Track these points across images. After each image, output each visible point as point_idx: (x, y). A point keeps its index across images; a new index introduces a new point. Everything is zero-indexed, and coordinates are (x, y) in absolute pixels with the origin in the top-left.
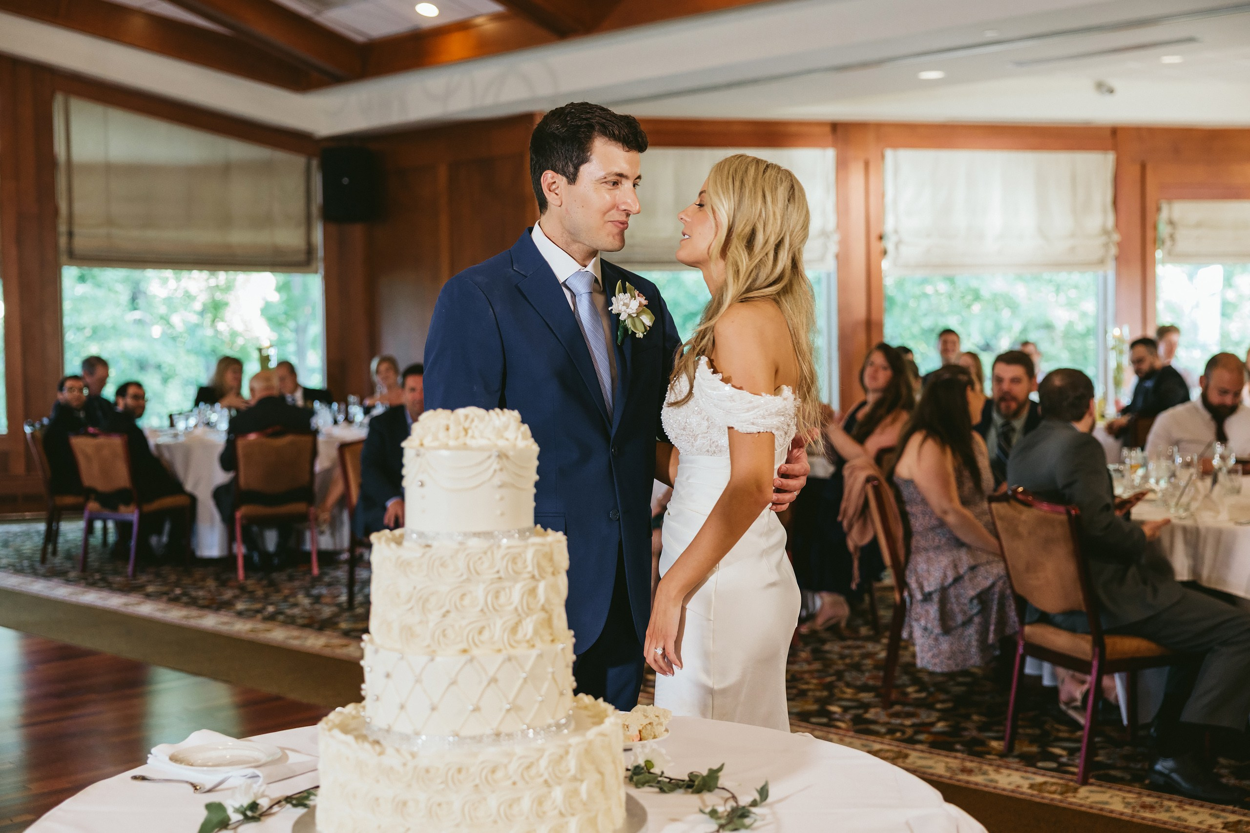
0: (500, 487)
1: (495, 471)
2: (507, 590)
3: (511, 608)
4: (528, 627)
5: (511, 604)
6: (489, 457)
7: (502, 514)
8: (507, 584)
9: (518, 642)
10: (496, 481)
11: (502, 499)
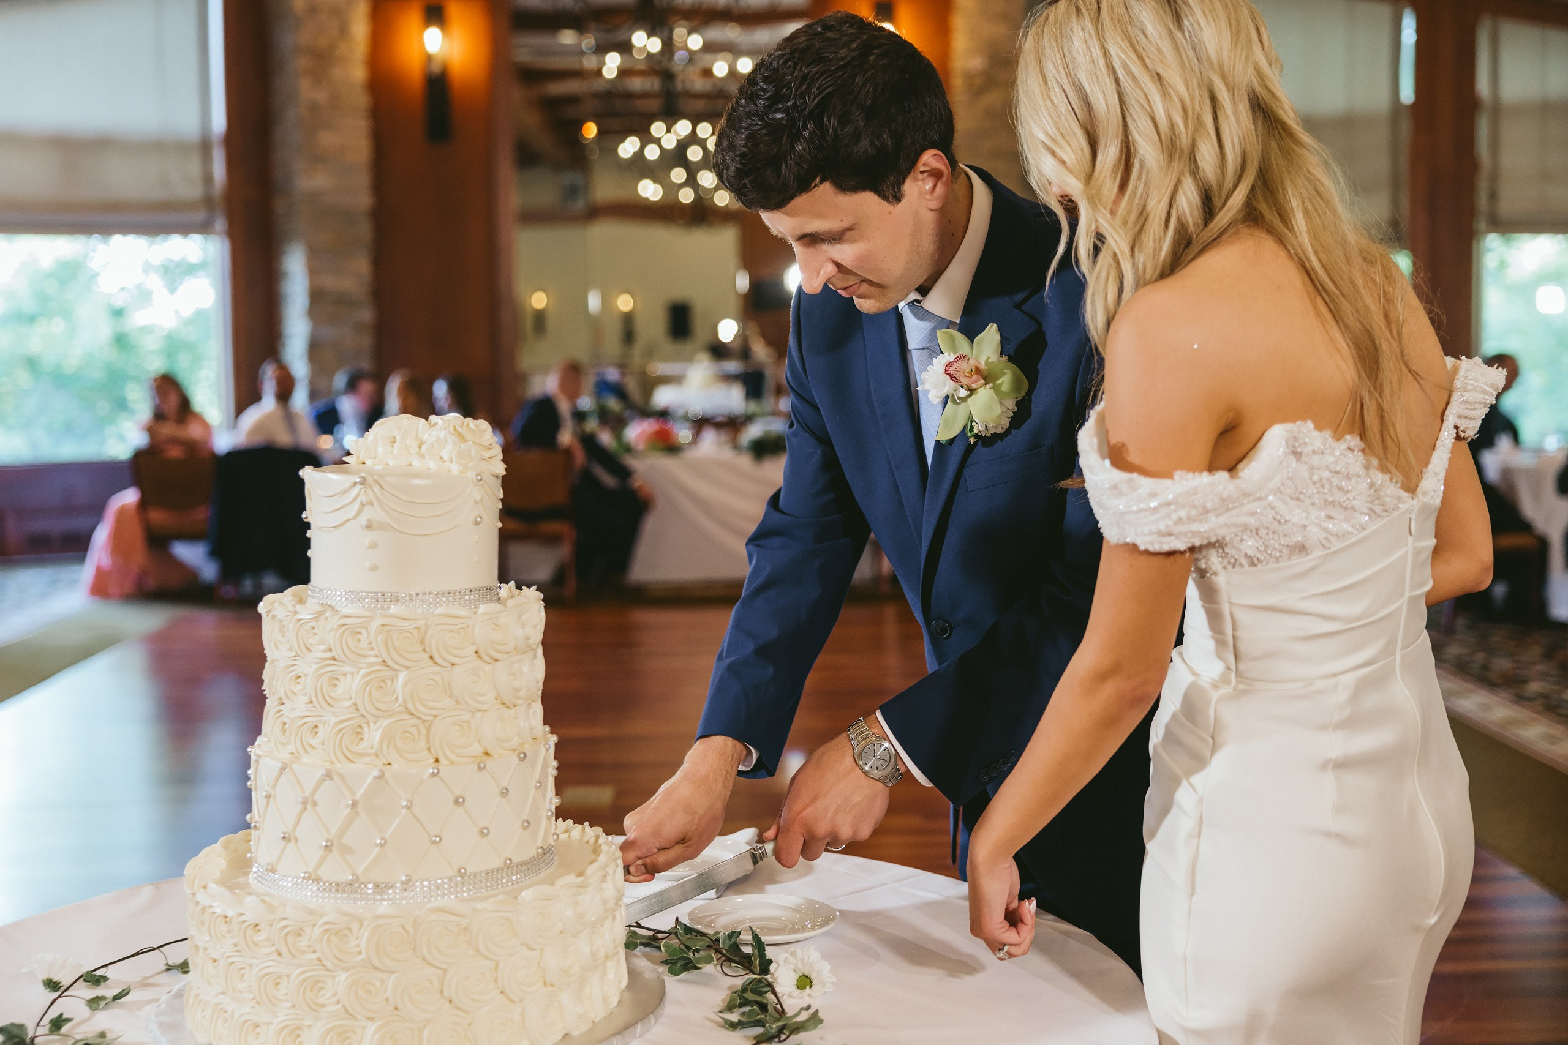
0: (369, 527)
1: (363, 505)
2: (349, 677)
3: (348, 703)
4: (374, 735)
5: (351, 699)
6: (355, 484)
7: (374, 568)
8: (347, 669)
9: (362, 755)
10: (363, 520)
11: (373, 546)
